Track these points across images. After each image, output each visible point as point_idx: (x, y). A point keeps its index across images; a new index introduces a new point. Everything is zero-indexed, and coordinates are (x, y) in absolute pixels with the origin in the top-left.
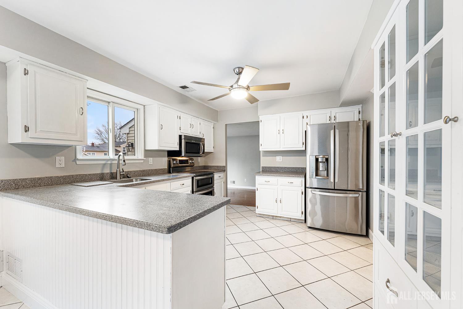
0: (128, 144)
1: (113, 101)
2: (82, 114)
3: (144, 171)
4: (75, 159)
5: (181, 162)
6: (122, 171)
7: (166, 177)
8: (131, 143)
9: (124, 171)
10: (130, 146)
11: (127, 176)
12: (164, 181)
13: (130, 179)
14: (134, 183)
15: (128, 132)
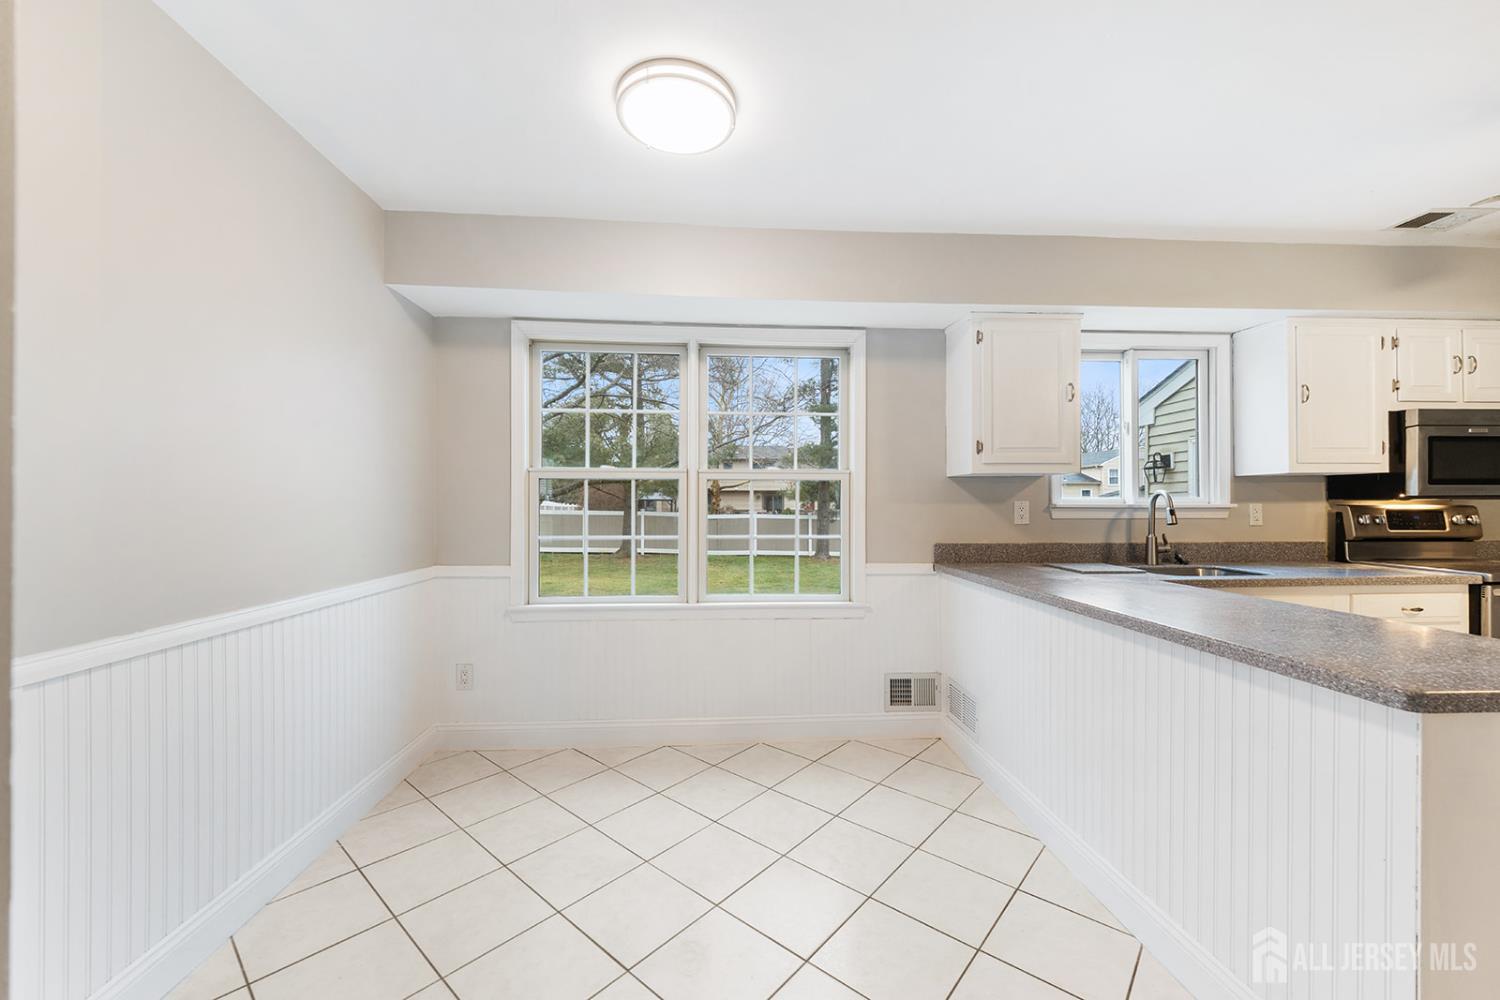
0: (1152, 459)
1: (1135, 345)
2: (1070, 397)
3: (1230, 545)
4: (1048, 507)
5: (1397, 519)
6: (1162, 541)
7: (1324, 571)
8: (1162, 457)
9: (1169, 541)
10: (1159, 464)
11: (1177, 557)
12: (1322, 584)
13: (1187, 566)
14: (1201, 577)
15: (1152, 422)
